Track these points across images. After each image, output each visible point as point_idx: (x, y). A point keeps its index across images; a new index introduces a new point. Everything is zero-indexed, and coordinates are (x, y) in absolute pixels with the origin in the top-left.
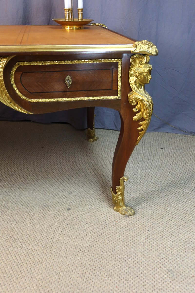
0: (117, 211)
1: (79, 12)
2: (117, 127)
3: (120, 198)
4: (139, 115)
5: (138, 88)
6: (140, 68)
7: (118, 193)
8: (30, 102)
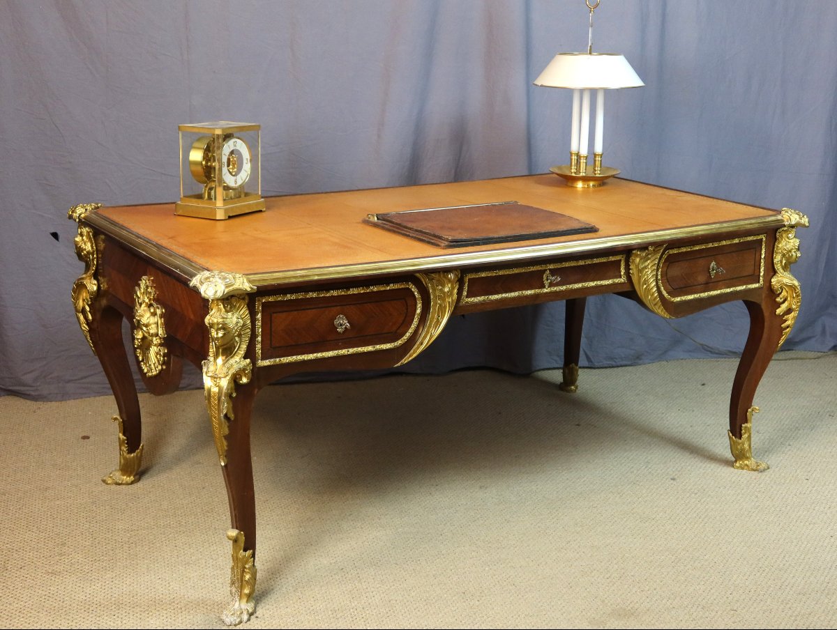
0: (743, 469)
1: (597, 159)
2: (593, 360)
3: (746, 446)
4: (784, 307)
5: (783, 269)
6: (789, 243)
7: (744, 437)
8: (673, 302)
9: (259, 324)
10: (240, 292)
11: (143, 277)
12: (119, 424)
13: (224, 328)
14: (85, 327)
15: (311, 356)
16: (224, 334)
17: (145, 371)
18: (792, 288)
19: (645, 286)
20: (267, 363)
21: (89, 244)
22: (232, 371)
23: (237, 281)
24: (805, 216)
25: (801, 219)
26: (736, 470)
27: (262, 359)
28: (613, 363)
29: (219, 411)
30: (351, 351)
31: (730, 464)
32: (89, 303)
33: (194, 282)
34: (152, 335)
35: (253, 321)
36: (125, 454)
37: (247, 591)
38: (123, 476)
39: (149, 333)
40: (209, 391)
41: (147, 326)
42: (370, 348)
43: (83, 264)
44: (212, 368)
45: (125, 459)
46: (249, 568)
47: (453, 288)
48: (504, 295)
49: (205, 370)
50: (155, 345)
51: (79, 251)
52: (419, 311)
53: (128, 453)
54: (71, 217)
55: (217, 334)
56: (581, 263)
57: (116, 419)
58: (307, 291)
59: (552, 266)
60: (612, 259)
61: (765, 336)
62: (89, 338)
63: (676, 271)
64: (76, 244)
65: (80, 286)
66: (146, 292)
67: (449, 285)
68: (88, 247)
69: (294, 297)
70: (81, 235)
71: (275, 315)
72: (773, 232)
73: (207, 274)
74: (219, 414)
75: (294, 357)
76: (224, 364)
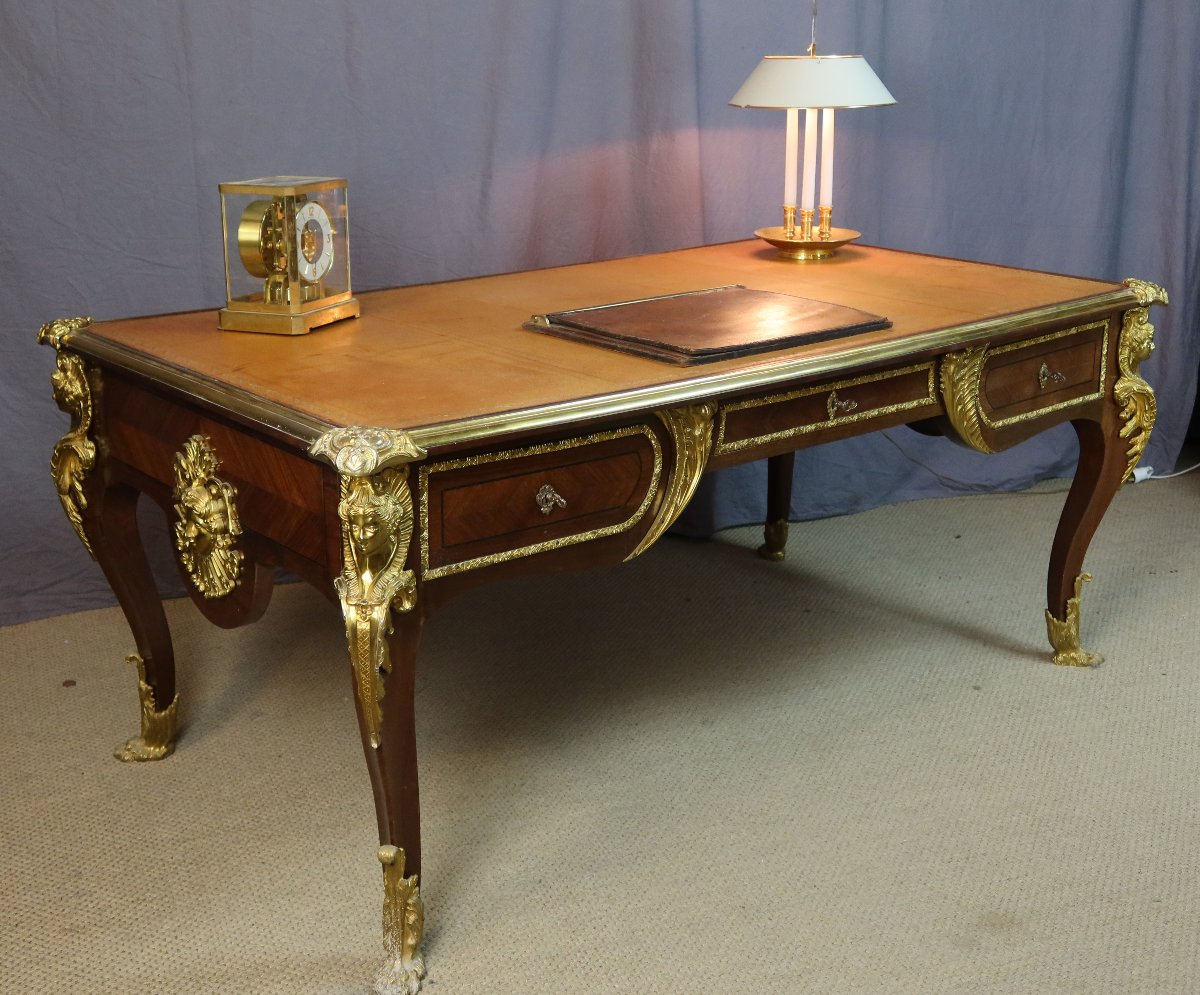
0: (1068, 665)
1: (825, 216)
3: (1073, 631)
4: (1130, 425)
5: (1131, 370)
6: (1141, 332)
7: (1071, 617)
8: (993, 429)
9: (424, 509)
10: (402, 461)
11: (194, 437)
12: (138, 667)
13: (375, 523)
14: (76, 517)
15: (504, 556)
16: (375, 533)
17: (202, 588)
18: (1143, 395)
19: (960, 407)
20: (437, 573)
21: (78, 384)
22: (391, 593)
23: (396, 442)
24: (1164, 290)
25: (1158, 293)
26: (1059, 667)
27: (432, 566)
28: (823, 513)
29: (373, 661)
30: (563, 541)
31: (1049, 658)
32: (82, 478)
33: (319, 447)
34: (216, 532)
35: (416, 504)
36: (151, 713)
37: (411, 941)
38: (150, 746)
39: (210, 528)
40: (354, 629)
41: (205, 517)
42: (589, 535)
43: (67, 417)
44: (355, 591)
45: (152, 721)
46: (414, 905)
47: (706, 430)
48: (775, 435)
49: (343, 594)
50: (222, 548)
51: (60, 396)
52: (657, 470)
53: (156, 711)
54: (44, 341)
55: (364, 533)
56: (878, 377)
57: (133, 659)
58: (495, 452)
59: (839, 386)
60: (918, 368)
61: (1105, 467)
62: (83, 534)
63: (999, 381)
64: (55, 384)
65: (66, 452)
66: (200, 461)
67: (702, 425)
68: (76, 388)
69: (476, 461)
70: (64, 369)
71: (448, 493)
72: (1120, 315)
73: (342, 433)
74: (372, 667)
75: (479, 560)
76: (375, 583)
